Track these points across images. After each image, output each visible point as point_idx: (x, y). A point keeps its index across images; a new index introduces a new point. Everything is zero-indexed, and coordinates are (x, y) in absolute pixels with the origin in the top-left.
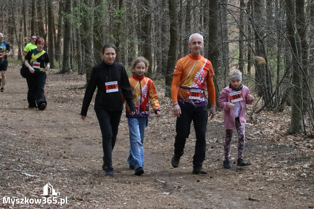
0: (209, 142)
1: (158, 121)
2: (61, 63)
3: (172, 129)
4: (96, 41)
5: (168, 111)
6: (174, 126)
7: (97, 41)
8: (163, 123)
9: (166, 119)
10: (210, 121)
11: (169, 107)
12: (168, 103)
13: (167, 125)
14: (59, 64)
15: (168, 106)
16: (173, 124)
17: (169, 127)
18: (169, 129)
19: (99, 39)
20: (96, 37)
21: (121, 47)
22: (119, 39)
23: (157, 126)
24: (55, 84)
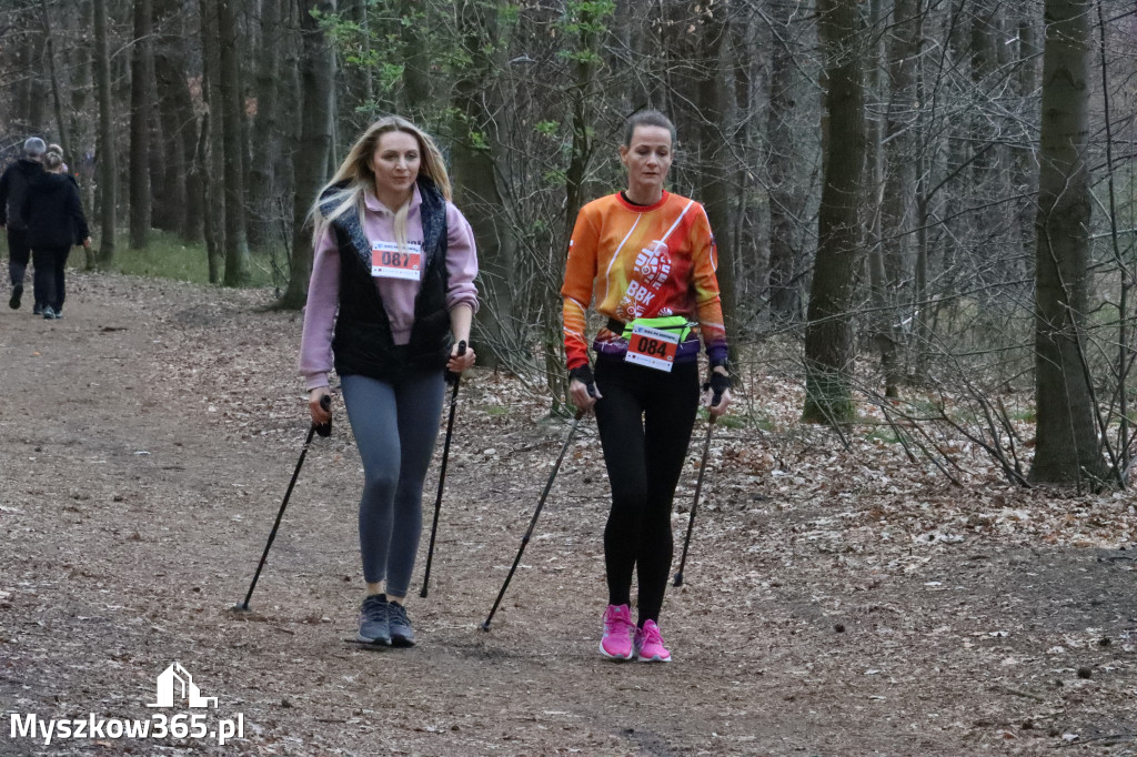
0: (1065, 645)
1: (793, 539)
2: (283, 261)
3: (870, 580)
4: (475, 154)
5: (834, 493)
6: (877, 568)
7: (480, 150)
8: (821, 551)
9: (835, 529)
10: (1054, 542)
11: (837, 475)
12: (829, 455)
13: (841, 558)
14: (273, 264)
15: (831, 465)
16: (872, 554)
17: (854, 568)
18: (853, 581)
19: (486, 143)
20: (476, 130)
21: (596, 180)
22: (586, 141)
23: (792, 565)
24: (263, 360)
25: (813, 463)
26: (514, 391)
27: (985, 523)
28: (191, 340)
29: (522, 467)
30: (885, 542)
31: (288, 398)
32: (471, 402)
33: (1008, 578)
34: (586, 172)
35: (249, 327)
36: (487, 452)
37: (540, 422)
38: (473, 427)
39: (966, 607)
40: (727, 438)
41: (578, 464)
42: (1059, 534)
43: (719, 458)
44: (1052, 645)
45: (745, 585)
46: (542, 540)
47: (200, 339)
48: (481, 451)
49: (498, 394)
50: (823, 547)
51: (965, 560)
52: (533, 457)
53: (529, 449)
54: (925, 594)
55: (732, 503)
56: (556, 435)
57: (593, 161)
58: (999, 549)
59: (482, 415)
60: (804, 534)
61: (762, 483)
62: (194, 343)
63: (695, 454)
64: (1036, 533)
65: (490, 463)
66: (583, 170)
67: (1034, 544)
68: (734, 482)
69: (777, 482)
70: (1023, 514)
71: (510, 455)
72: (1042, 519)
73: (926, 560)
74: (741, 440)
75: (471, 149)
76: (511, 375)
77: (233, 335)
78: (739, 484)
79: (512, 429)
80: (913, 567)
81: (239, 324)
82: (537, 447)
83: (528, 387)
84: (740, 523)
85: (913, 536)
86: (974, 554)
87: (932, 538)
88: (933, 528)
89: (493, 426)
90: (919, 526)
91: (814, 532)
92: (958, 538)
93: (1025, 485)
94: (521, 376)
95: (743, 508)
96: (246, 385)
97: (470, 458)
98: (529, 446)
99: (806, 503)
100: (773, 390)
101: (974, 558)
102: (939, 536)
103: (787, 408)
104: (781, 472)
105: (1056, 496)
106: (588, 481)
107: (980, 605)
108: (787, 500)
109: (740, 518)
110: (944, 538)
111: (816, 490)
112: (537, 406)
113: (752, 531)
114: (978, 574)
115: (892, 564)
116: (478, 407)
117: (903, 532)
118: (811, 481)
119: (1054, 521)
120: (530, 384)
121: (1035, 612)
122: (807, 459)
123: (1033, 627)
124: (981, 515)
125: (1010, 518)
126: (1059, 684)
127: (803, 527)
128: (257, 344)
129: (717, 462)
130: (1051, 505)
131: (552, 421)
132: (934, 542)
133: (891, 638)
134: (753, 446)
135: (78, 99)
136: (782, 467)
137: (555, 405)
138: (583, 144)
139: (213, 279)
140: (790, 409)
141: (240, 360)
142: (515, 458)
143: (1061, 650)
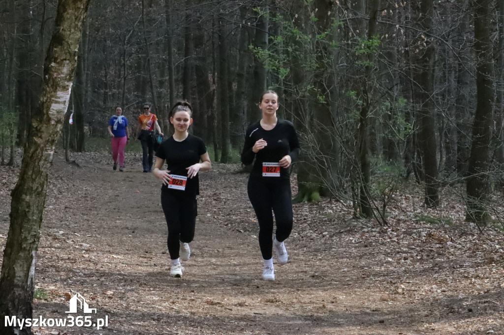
1: (453, 272)
3: (485, 289)
4: (320, 105)
5: (474, 252)
6: (489, 284)
7: (322, 104)
8: (465, 277)
9: (472, 267)
11: (476, 244)
12: (473, 235)
13: (473, 280)
15: (474, 240)
16: (487, 278)
17: (479, 284)
18: (478, 290)
19: (325, 101)
20: (320, 95)
21: (372, 116)
22: (368, 100)
23: (452, 283)
24: (233, 194)
25: (465, 239)
26: (338, 207)
28: (204, 185)
29: (338, 240)
30: (494, 273)
31: (241, 210)
32: (319, 212)
34: (368, 113)
35: (229, 180)
36: (324, 233)
37: (348, 221)
38: (319, 223)
40: (429, 228)
41: (362, 239)
43: (424, 236)
45: (430, 291)
46: (344, 271)
47: (207, 185)
48: (321, 233)
49: (332, 209)
50: (466, 275)
52: (343, 236)
53: (342, 233)
55: (428, 256)
56: (355, 226)
57: (371, 108)
59: (323, 218)
60: (458, 269)
61: (443, 248)
62: (205, 187)
63: (414, 235)
65: (324, 238)
66: (367, 112)
68: (430, 247)
69: (449, 247)
71: (334, 235)
74: (435, 229)
75: (319, 103)
76: (337, 201)
77: (221, 184)
78: (432, 248)
79: (336, 224)
81: (225, 179)
82: (345, 232)
83: (344, 206)
84: (431, 264)
89: (328, 222)
91: (463, 269)
94: (342, 201)
95: (433, 258)
96: (225, 205)
97: (317, 236)
98: (342, 231)
99: (461, 256)
100: (454, 208)
103: (459, 215)
104: (451, 243)
106: (366, 246)
108: (452, 255)
109: (431, 262)
111: (466, 251)
112: (348, 214)
113: (435, 268)
115: (495, 282)
116: (323, 214)
118: (464, 247)
120: (345, 204)
122: (463, 237)
127: (458, 266)
128: (231, 187)
129: (424, 238)
131: (353, 220)
134: (440, 231)
135: (161, 83)
136: (452, 240)
137: (355, 214)
138: (367, 101)
139: (216, 160)
140: (461, 216)
141: (223, 194)
142: (336, 236)
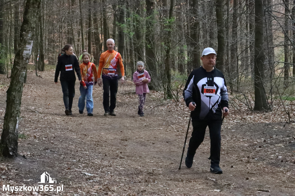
0: (257, 141)
7: (149, 48)
19: (151, 47)
20: (148, 44)
21: (172, 53)
22: (170, 46)
26: (157, 94)
27: (244, 118)
29: (157, 109)
30: (225, 122)
33: (248, 129)
34: (170, 52)
37: (162, 100)
39: (239, 135)
41: (168, 108)
42: (258, 120)
44: (255, 142)
48: (150, 106)
49: (155, 95)
51: (240, 126)
52: (159, 107)
53: (159, 106)
54: (232, 132)
56: (164, 103)
57: (171, 50)
58: (246, 123)
64: (254, 120)
65: (151, 109)
67: (253, 122)
70: (252, 117)
72: (255, 117)
73: (232, 126)
76: (157, 91)
80: (229, 127)
82: (160, 105)
85: (230, 121)
86: (241, 124)
87: (234, 121)
88: (234, 119)
89: (153, 101)
90: (232, 119)
92: (239, 121)
93: (253, 111)
94: (159, 92)
101: (241, 125)
102: (235, 121)
105: (258, 113)
106: (169, 112)
107: (242, 134)
110: (236, 121)
112: (162, 97)
114: (242, 128)
115: (226, 127)
116: (150, 98)
117: (229, 120)
119: (258, 118)
120: (161, 93)
121: (252, 135)
123: (251, 138)
124: (244, 117)
125: (249, 117)
126: (255, 149)
130: (258, 115)
131: (164, 100)
132: (234, 122)
133: (224, 141)
137: (165, 97)
143: (256, 142)
